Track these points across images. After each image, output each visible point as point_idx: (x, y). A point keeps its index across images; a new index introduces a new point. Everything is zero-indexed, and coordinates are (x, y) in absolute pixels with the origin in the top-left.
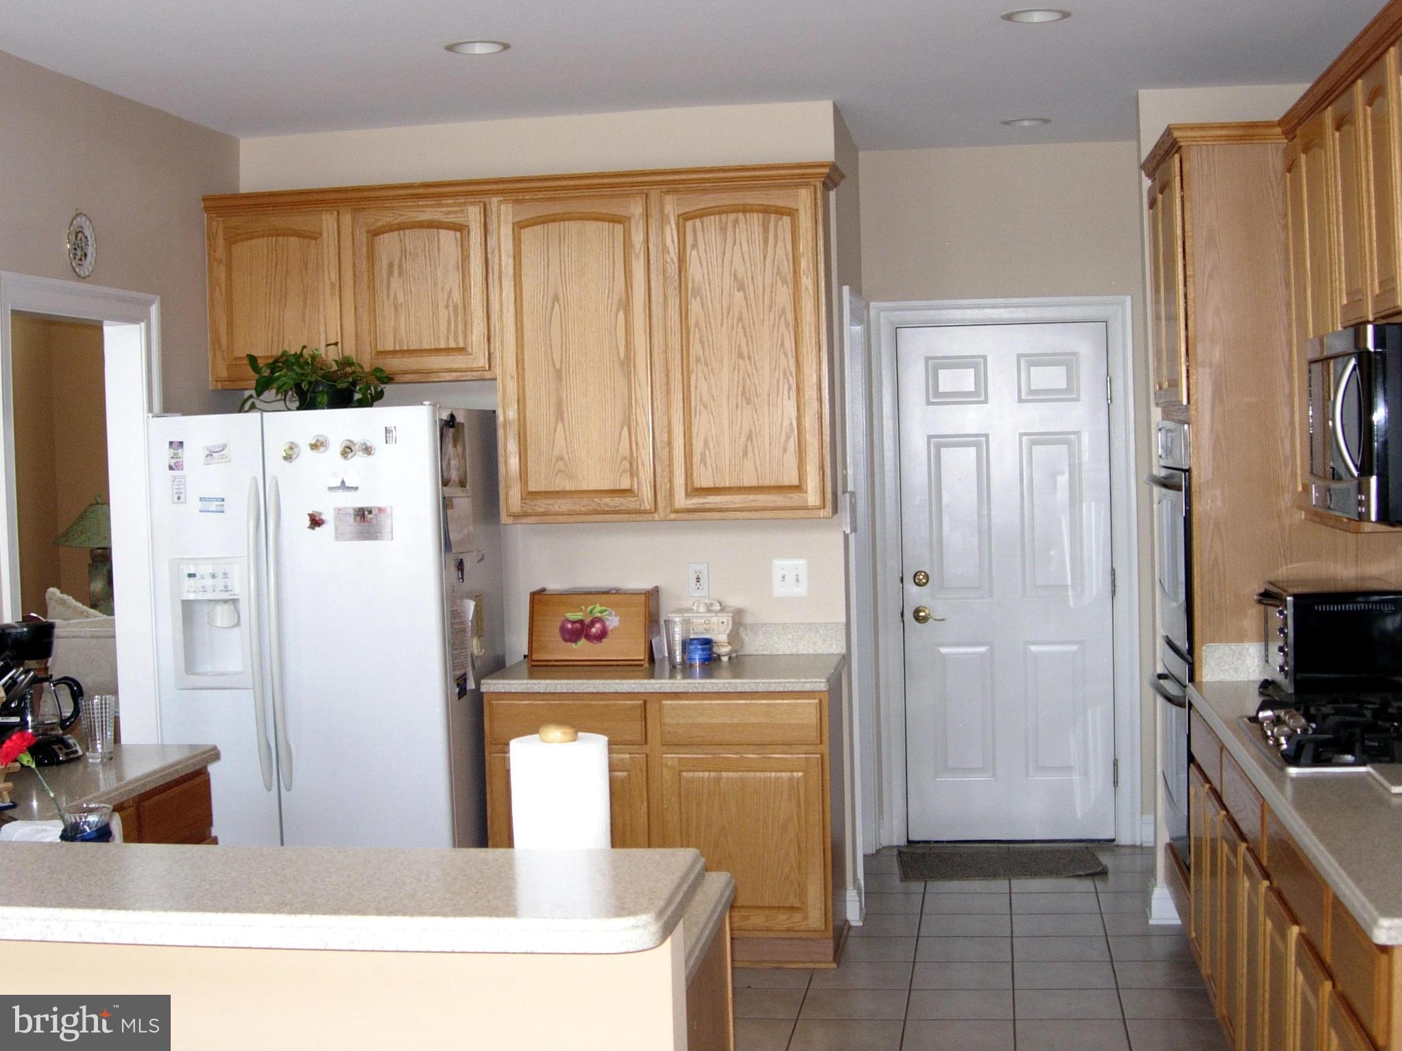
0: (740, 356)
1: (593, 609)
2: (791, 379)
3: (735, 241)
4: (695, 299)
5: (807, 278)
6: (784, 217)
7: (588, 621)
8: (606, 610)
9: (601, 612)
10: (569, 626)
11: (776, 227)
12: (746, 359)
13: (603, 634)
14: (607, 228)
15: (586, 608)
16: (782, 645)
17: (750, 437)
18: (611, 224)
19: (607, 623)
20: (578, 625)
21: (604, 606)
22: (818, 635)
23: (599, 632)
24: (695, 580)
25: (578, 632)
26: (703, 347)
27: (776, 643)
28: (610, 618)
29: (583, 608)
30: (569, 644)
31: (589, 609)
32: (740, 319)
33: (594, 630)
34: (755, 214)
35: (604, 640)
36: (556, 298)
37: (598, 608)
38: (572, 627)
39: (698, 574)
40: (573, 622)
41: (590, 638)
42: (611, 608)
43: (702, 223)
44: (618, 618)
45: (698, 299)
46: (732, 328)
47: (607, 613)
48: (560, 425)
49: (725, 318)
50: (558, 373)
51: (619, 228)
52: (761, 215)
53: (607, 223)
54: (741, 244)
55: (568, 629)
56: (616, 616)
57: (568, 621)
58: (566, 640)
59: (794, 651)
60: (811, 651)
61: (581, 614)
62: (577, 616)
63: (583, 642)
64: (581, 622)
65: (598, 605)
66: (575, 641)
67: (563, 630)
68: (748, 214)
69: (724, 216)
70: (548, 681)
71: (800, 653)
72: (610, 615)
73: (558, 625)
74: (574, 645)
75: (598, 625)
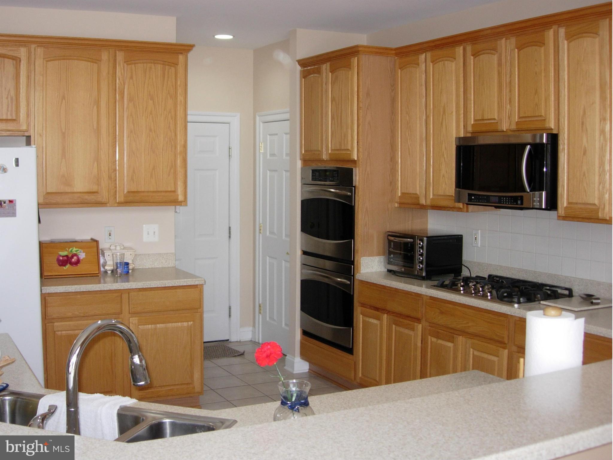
0: (151, 130)
1: (72, 250)
2: (172, 142)
3: (150, 76)
4: (131, 103)
5: (181, 96)
6: (172, 68)
7: (70, 256)
8: (78, 250)
9: (76, 251)
10: (61, 258)
11: (168, 72)
12: (153, 131)
13: (78, 262)
14: (90, 65)
15: (69, 249)
16: (147, 264)
17: (154, 169)
18: (92, 63)
19: (80, 256)
20: (65, 258)
21: (78, 248)
22: (164, 259)
23: (76, 261)
24: (109, 235)
25: (65, 261)
26: (134, 125)
27: (145, 263)
28: (80, 254)
29: (67, 249)
30: (62, 267)
31: (70, 250)
32: (151, 113)
33: (73, 260)
34: (159, 65)
35: (78, 265)
36: (64, 98)
37: (75, 249)
38: (63, 259)
39: (110, 232)
40: (63, 256)
41: (72, 264)
42: (81, 249)
43: (135, 67)
44: (84, 254)
45: (132, 103)
46: (147, 117)
47: (79, 251)
48: (64, 160)
49: (144, 112)
50: (64, 134)
51: (96, 66)
52: (162, 66)
53: (90, 63)
54: (152, 79)
55: (60, 260)
56: (83, 252)
57: (61, 256)
58: (60, 265)
59: (153, 266)
60: (160, 266)
61: (66, 252)
62: (65, 253)
63: (68, 266)
64: (67, 256)
65: (74, 248)
66: (65, 265)
67: (58, 260)
68: (156, 65)
69: (145, 64)
70: (76, 286)
71: (156, 267)
72: (80, 252)
73: (56, 257)
74: (64, 268)
75: (75, 258)
